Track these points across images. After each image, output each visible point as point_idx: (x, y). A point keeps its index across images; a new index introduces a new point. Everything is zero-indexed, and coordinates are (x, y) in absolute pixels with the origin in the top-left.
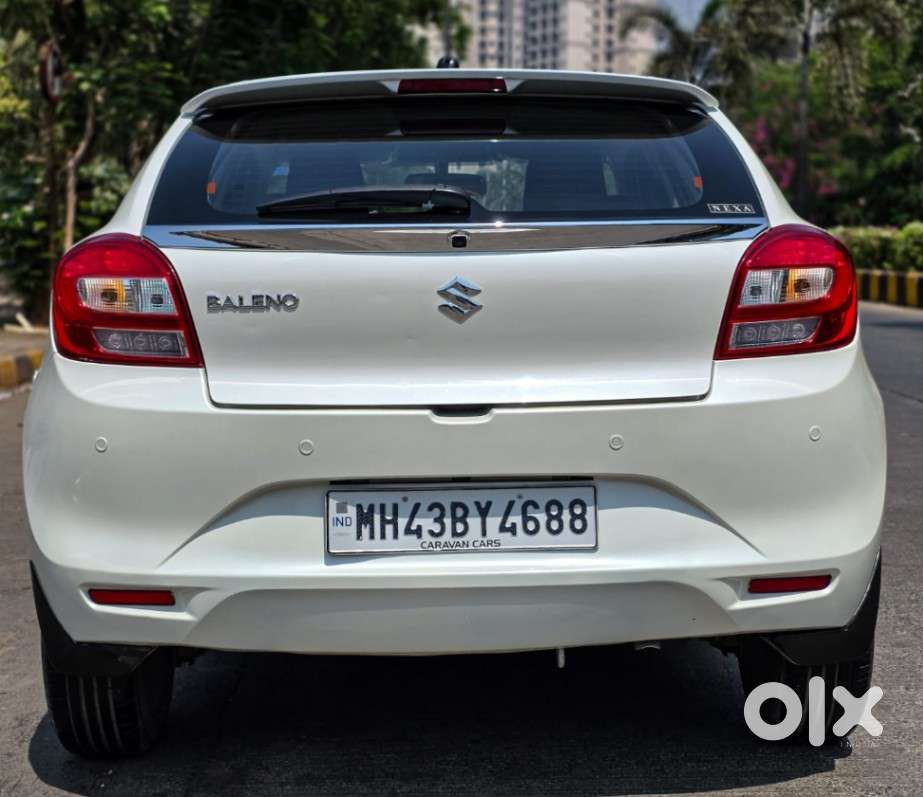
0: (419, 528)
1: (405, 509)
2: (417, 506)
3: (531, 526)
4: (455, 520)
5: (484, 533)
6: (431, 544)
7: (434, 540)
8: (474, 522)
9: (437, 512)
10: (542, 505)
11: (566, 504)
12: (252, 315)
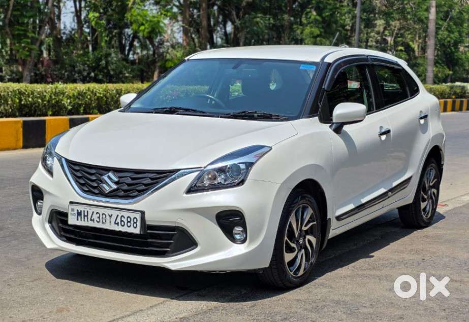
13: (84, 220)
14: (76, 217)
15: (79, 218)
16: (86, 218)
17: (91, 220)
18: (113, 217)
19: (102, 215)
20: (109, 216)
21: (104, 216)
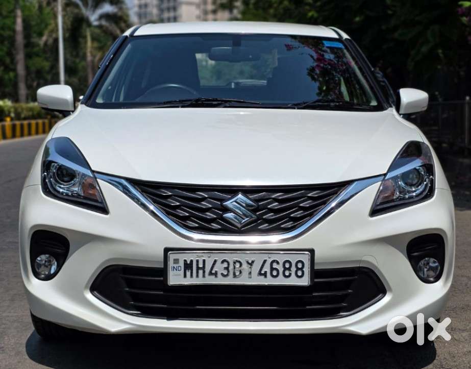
13: (197, 276)
14: (182, 272)
15: (188, 273)
16: (201, 272)
17: (211, 274)
18: (254, 264)
19: (235, 263)
20: (248, 262)
21: (238, 265)
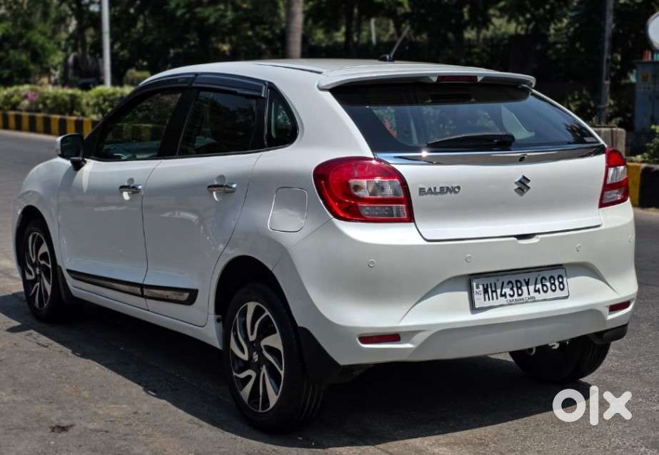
0: (505, 293)
1: (499, 285)
2: (503, 283)
3: (545, 288)
4: (518, 288)
5: (529, 294)
6: (510, 301)
7: (511, 299)
8: (525, 288)
9: (510, 285)
10: (548, 278)
11: (556, 277)
12: (440, 196)
